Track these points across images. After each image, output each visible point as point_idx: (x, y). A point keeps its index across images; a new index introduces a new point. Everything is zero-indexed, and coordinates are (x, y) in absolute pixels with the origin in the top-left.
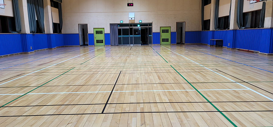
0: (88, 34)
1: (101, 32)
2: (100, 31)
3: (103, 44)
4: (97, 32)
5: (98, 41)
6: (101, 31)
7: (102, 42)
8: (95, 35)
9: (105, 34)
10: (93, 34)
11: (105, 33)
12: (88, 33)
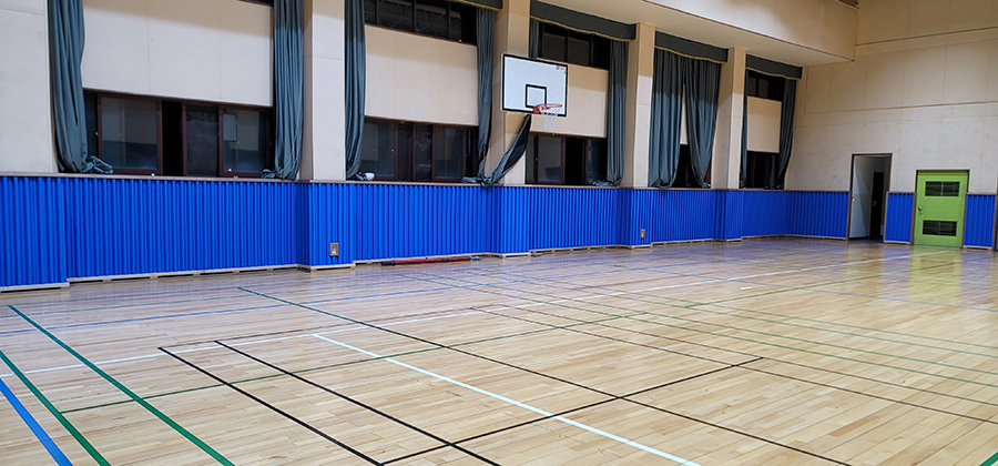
0: (891, 194)
1: (951, 189)
2: (945, 183)
3: (956, 240)
4: (933, 189)
5: (931, 228)
6: (951, 183)
7: (953, 233)
8: (922, 200)
9: (970, 197)
10: (910, 197)
11: (971, 191)
12: (891, 190)
